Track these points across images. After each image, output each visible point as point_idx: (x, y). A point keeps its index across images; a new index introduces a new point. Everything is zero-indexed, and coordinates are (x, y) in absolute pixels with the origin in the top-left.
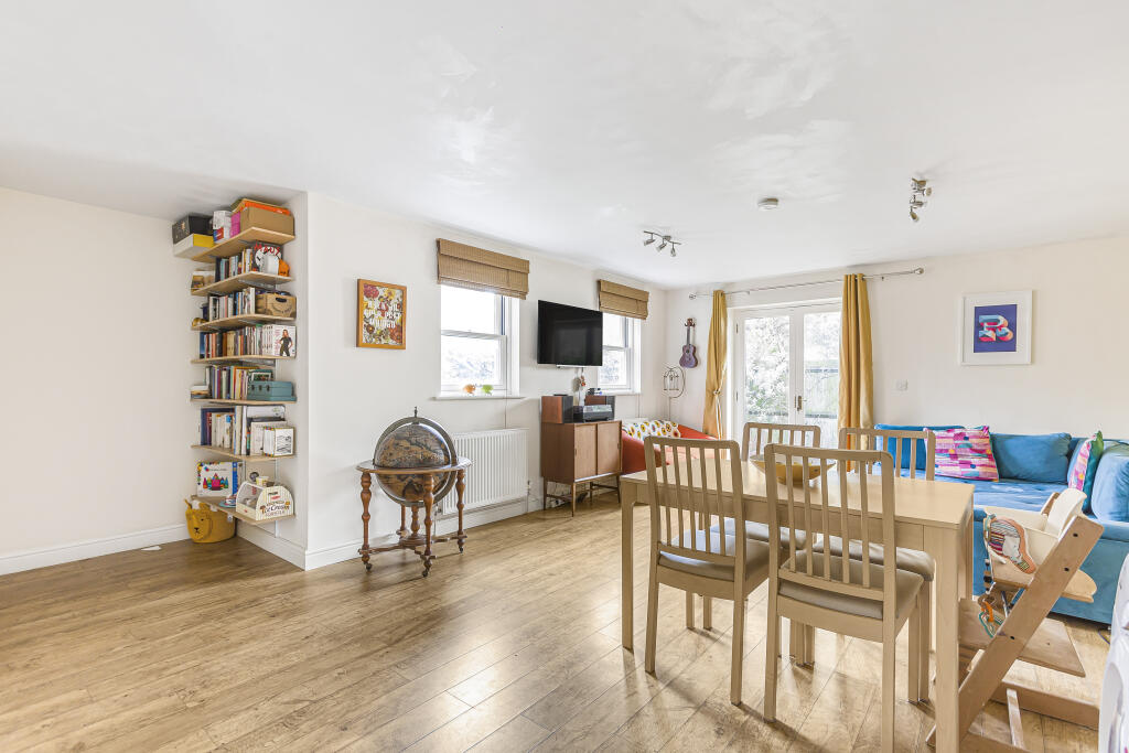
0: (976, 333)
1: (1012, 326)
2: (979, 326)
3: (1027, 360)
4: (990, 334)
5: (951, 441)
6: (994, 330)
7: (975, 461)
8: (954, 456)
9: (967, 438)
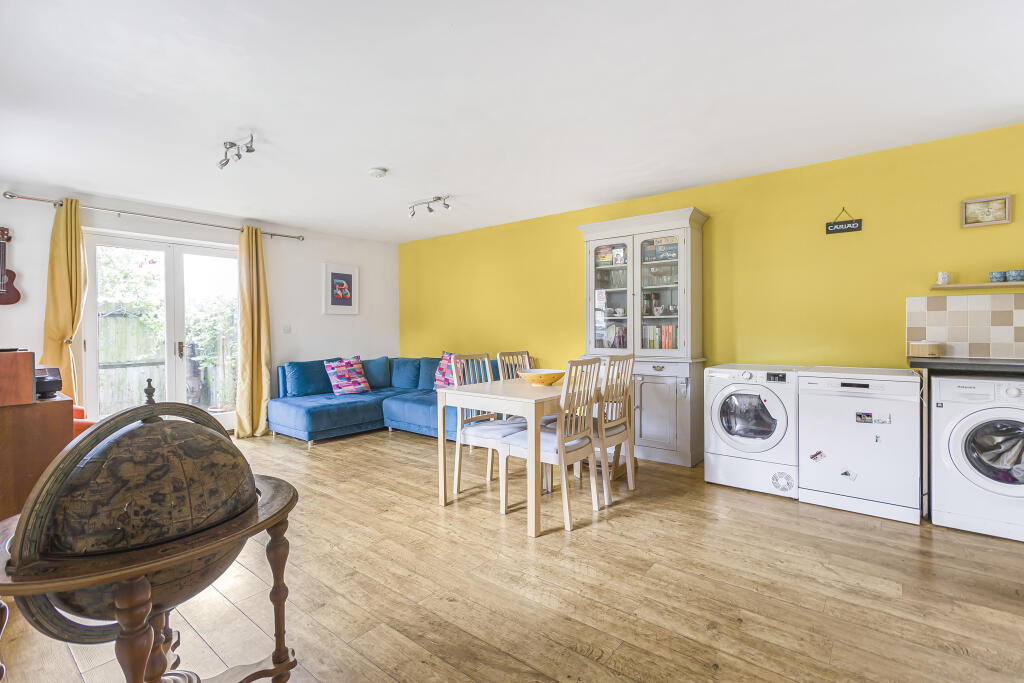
0: (332, 292)
1: (350, 289)
2: (333, 287)
3: (356, 312)
4: (339, 292)
5: (344, 368)
6: (341, 289)
7: (359, 380)
8: (349, 379)
9: (352, 365)
